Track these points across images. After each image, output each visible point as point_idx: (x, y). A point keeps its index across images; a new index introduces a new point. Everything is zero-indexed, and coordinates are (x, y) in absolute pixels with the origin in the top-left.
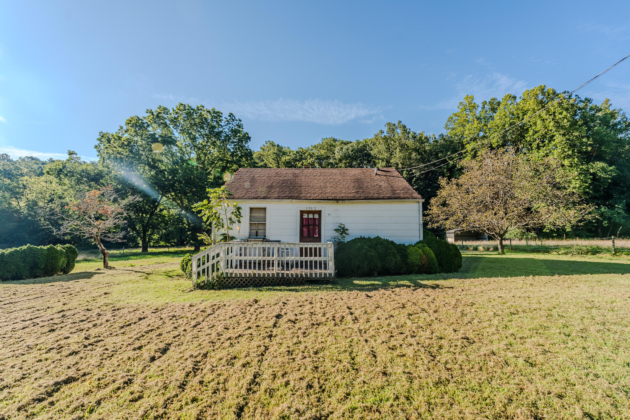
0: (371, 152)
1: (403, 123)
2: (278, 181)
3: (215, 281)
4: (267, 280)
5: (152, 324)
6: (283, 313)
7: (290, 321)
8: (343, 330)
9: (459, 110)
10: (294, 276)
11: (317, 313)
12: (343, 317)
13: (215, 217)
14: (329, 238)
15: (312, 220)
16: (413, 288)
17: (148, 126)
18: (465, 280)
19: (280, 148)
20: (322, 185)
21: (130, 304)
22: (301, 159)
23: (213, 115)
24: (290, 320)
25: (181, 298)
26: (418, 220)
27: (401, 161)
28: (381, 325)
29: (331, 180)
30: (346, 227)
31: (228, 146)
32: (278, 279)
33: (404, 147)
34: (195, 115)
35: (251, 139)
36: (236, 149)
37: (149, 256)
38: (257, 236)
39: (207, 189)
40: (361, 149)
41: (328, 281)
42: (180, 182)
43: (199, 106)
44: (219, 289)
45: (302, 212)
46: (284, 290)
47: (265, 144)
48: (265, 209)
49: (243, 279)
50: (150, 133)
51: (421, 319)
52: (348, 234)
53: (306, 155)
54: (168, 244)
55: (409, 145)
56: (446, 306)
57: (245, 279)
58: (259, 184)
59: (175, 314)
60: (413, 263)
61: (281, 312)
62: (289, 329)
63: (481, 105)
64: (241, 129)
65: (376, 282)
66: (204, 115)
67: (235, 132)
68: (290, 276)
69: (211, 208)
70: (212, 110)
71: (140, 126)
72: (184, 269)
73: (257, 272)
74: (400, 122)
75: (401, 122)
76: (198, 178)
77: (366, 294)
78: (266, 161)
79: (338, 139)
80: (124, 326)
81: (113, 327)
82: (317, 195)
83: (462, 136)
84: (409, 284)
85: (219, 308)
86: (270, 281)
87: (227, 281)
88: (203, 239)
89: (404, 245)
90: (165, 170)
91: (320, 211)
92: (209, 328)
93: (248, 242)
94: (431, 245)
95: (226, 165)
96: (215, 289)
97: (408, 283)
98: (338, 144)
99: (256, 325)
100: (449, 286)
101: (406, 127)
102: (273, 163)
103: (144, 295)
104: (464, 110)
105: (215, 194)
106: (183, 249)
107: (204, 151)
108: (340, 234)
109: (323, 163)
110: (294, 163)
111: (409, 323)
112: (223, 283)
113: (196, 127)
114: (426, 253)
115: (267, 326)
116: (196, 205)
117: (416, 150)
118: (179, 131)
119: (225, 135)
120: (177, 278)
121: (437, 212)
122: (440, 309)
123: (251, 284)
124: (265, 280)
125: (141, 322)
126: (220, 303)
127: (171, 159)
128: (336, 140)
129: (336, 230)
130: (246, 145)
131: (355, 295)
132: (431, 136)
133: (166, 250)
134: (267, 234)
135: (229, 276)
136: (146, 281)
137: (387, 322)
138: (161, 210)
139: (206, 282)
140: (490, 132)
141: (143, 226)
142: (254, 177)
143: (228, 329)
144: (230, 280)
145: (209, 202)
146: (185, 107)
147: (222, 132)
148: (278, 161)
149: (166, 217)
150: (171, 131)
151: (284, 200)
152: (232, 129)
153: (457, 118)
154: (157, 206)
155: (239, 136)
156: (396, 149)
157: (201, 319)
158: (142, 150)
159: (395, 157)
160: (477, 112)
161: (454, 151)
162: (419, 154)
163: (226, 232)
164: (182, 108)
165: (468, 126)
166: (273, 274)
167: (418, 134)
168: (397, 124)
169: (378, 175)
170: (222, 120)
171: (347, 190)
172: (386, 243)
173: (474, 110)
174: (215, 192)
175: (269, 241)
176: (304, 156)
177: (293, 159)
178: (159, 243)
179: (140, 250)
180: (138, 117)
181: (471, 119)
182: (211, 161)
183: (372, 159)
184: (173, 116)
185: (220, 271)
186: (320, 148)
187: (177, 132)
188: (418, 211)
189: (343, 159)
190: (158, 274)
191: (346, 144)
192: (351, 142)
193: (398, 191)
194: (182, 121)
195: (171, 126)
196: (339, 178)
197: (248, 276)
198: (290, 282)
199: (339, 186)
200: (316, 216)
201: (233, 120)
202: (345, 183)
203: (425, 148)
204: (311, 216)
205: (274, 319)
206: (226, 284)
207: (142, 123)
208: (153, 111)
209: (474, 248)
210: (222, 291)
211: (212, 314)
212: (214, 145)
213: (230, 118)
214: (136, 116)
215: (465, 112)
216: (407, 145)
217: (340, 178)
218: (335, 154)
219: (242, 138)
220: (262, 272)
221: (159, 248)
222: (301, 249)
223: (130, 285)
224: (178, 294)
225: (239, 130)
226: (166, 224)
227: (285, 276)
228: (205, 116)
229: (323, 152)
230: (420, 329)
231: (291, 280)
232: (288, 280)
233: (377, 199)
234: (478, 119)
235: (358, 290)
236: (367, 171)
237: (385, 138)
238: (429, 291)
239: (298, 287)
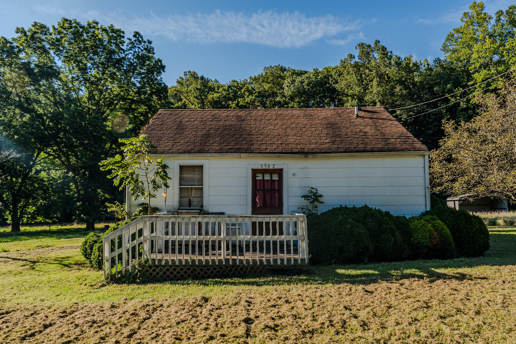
0: (336, 86)
1: (382, 44)
2: (217, 127)
3: (137, 270)
4: (212, 269)
5: (66, 334)
6: (252, 316)
7: (269, 327)
8: (352, 340)
9: (463, 24)
10: (251, 263)
11: (303, 316)
12: (345, 322)
13: (132, 179)
14: (295, 208)
15: (270, 183)
16: (428, 279)
17: (20, 51)
18: (501, 268)
19: (205, 82)
20: (281, 132)
21: (22, 305)
22: (236, 97)
23: (111, 34)
24: (267, 327)
25: (94, 296)
26: (423, 181)
27: (380, 98)
28: (406, 333)
29: (294, 125)
30: (320, 193)
31: (133, 80)
32: (227, 267)
33: (384, 78)
34: (85, 35)
35: (166, 70)
36: (145, 83)
37: (23, 237)
38: (190, 206)
39: (119, 139)
40: (321, 82)
41: (300, 270)
42: (65, 131)
43: (91, 21)
44: (144, 282)
45: (255, 172)
46: (240, 283)
47: (183, 76)
48: (201, 167)
49: (176, 268)
50: (22, 61)
51: (461, 324)
52: (322, 203)
53: (242, 91)
54: (47, 220)
55: (390, 75)
56: (490, 304)
57: (180, 267)
58: (190, 132)
59: (95, 318)
60: (419, 243)
61: (249, 314)
62: (271, 339)
63: (495, 17)
64: (150, 55)
65: (370, 272)
66: (97, 36)
67: (142, 59)
68: (245, 262)
69: (126, 166)
70: (109, 28)
71: (8, 51)
72: (87, 255)
73: (196, 257)
74: (377, 42)
75: (379, 42)
76: (91, 125)
77: (363, 289)
78: (185, 100)
79: (287, 68)
80: (26, 336)
81: (10, 338)
82: (275, 146)
83: (467, 62)
84: (419, 274)
85: (155, 310)
86: (217, 270)
87: (154, 271)
88: (113, 212)
89: (404, 217)
90: (45, 115)
91: (281, 170)
92: (153, 338)
93: (178, 214)
94: (444, 217)
95: (130, 106)
96: (138, 283)
97: (418, 272)
98: (288, 75)
99: (219, 333)
100: (481, 276)
101: (386, 49)
102: (195, 103)
103: (36, 292)
104: (469, 23)
105: (131, 147)
106: (68, 227)
107: (100, 87)
108: (311, 202)
109: (268, 102)
110: (226, 103)
111: (446, 330)
112: (148, 274)
113: (87, 53)
114: (438, 229)
115: (236, 335)
116: (105, 162)
117: (401, 82)
118: (63, 58)
119: (128, 63)
120: (76, 267)
121: (440, 171)
122: (483, 308)
123: (189, 275)
124: (209, 269)
125: (48, 330)
126: (153, 303)
127: (52, 99)
128: (285, 70)
129: (305, 197)
130: (159, 78)
131: (347, 291)
132: (422, 62)
133: (46, 228)
134: (205, 203)
135: (157, 263)
136: (32, 272)
137: (413, 328)
138: (38, 172)
139: (123, 272)
140: (509, 56)
141: (13, 194)
142: (181, 122)
143: (181, 340)
144: (158, 270)
145: (123, 158)
146: (70, 24)
147: (124, 58)
148: (202, 100)
149: (45, 182)
150: (52, 58)
151: (230, 155)
152: (138, 55)
153: (460, 35)
154: (32, 166)
155: (149, 65)
156: (372, 81)
157: (136, 326)
158: (11, 87)
159: (371, 92)
160: (490, 26)
161: (457, 84)
162: (406, 88)
163: (147, 201)
164: (66, 25)
165: (476, 47)
166: (220, 261)
167: (403, 59)
168: (373, 46)
169: (360, 117)
170: (124, 42)
171: (318, 139)
172: (380, 216)
173: (485, 24)
174: (131, 144)
175: (208, 213)
176: (239, 93)
177: (225, 97)
178: (36, 218)
179: (9, 229)
180: (5, 39)
181: (481, 36)
182: (109, 101)
183: (338, 95)
184: (54, 36)
185: (144, 257)
186: (263, 81)
187: (60, 61)
188: (423, 169)
189: (296, 96)
190: (46, 261)
191: (300, 74)
192: (306, 72)
193: (393, 140)
194: (66, 44)
195: (52, 52)
196: (304, 122)
197: (184, 263)
198: (245, 272)
199: (306, 133)
200: (275, 177)
201: (140, 41)
202: (313, 129)
203: (413, 80)
204: (267, 177)
205: (243, 324)
206: (153, 275)
207: (11, 47)
208: (26, 29)
209: (490, 222)
210: (149, 286)
211: (149, 318)
212: (113, 78)
213: (134, 39)
214: (2, 37)
215: (471, 27)
216: (387, 75)
217: (306, 122)
218: (283, 89)
219: (152, 68)
220: (203, 258)
221: (34, 226)
222: (254, 224)
223: (12, 279)
224: (86, 290)
225: (149, 56)
226: (45, 192)
227: (238, 264)
228: (100, 36)
229: (267, 86)
230: (467, 339)
231: (247, 268)
232: (242, 269)
233: (364, 151)
234: (491, 36)
235: (347, 282)
236: (343, 112)
237: (356, 66)
238: (454, 283)
239: (258, 279)
